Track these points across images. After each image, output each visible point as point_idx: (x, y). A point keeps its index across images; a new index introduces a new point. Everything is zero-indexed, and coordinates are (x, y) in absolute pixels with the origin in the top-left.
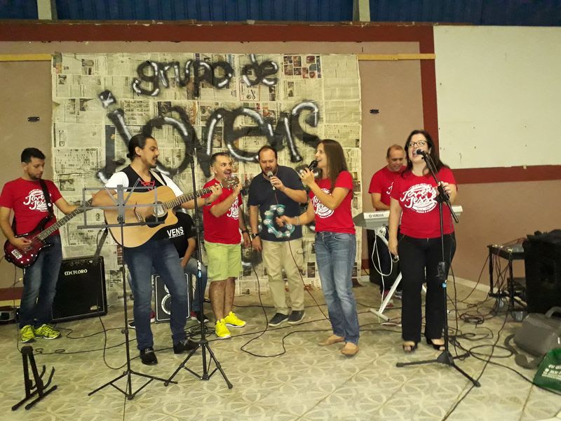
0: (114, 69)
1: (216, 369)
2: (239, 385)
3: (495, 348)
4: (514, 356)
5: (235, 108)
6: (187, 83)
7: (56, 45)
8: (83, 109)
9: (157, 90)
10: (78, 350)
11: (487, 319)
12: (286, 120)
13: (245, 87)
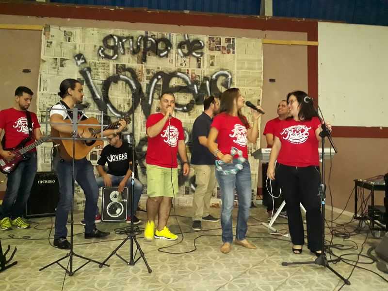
0: (87, 39)
1: (140, 257)
2: (157, 271)
3: (360, 256)
4: (375, 264)
5: (171, 72)
6: (138, 52)
7: (46, 20)
8: (62, 66)
9: (116, 56)
10: (40, 238)
11: (352, 235)
12: (208, 83)
13: (179, 57)
